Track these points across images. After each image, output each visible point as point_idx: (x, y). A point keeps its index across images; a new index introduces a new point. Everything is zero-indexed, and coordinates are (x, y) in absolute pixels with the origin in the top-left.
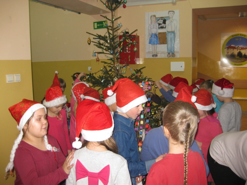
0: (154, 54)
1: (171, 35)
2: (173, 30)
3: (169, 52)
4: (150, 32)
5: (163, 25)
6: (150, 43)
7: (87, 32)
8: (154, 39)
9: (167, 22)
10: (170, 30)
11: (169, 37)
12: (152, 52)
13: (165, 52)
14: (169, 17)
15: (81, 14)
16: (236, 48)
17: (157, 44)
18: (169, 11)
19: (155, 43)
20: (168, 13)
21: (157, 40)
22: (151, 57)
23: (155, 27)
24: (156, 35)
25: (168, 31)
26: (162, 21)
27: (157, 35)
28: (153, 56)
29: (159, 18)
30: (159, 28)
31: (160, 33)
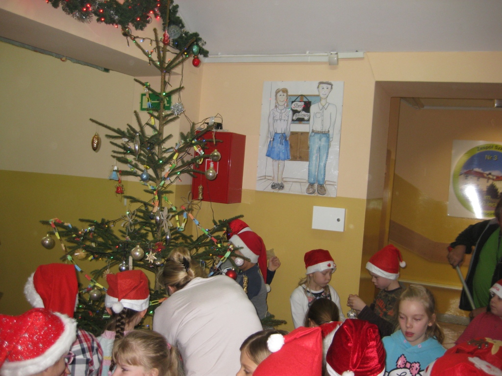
0: (276, 182)
1: (320, 140)
2: (326, 129)
3: (312, 180)
4: (271, 129)
5: (303, 114)
6: (268, 155)
7: (91, 120)
8: (280, 146)
9: (313, 108)
10: (318, 128)
11: (315, 144)
12: (271, 178)
13: (304, 181)
14: (318, 96)
15: (111, 71)
16: (485, 175)
17: (285, 159)
18: (321, 83)
19: (282, 156)
20: (318, 87)
21: (286, 149)
22: (269, 189)
23: (283, 118)
24: (283, 136)
25: (314, 129)
26: (303, 104)
27: (286, 138)
28: (273, 187)
29: (295, 98)
30: (293, 120)
31: (293, 133)
